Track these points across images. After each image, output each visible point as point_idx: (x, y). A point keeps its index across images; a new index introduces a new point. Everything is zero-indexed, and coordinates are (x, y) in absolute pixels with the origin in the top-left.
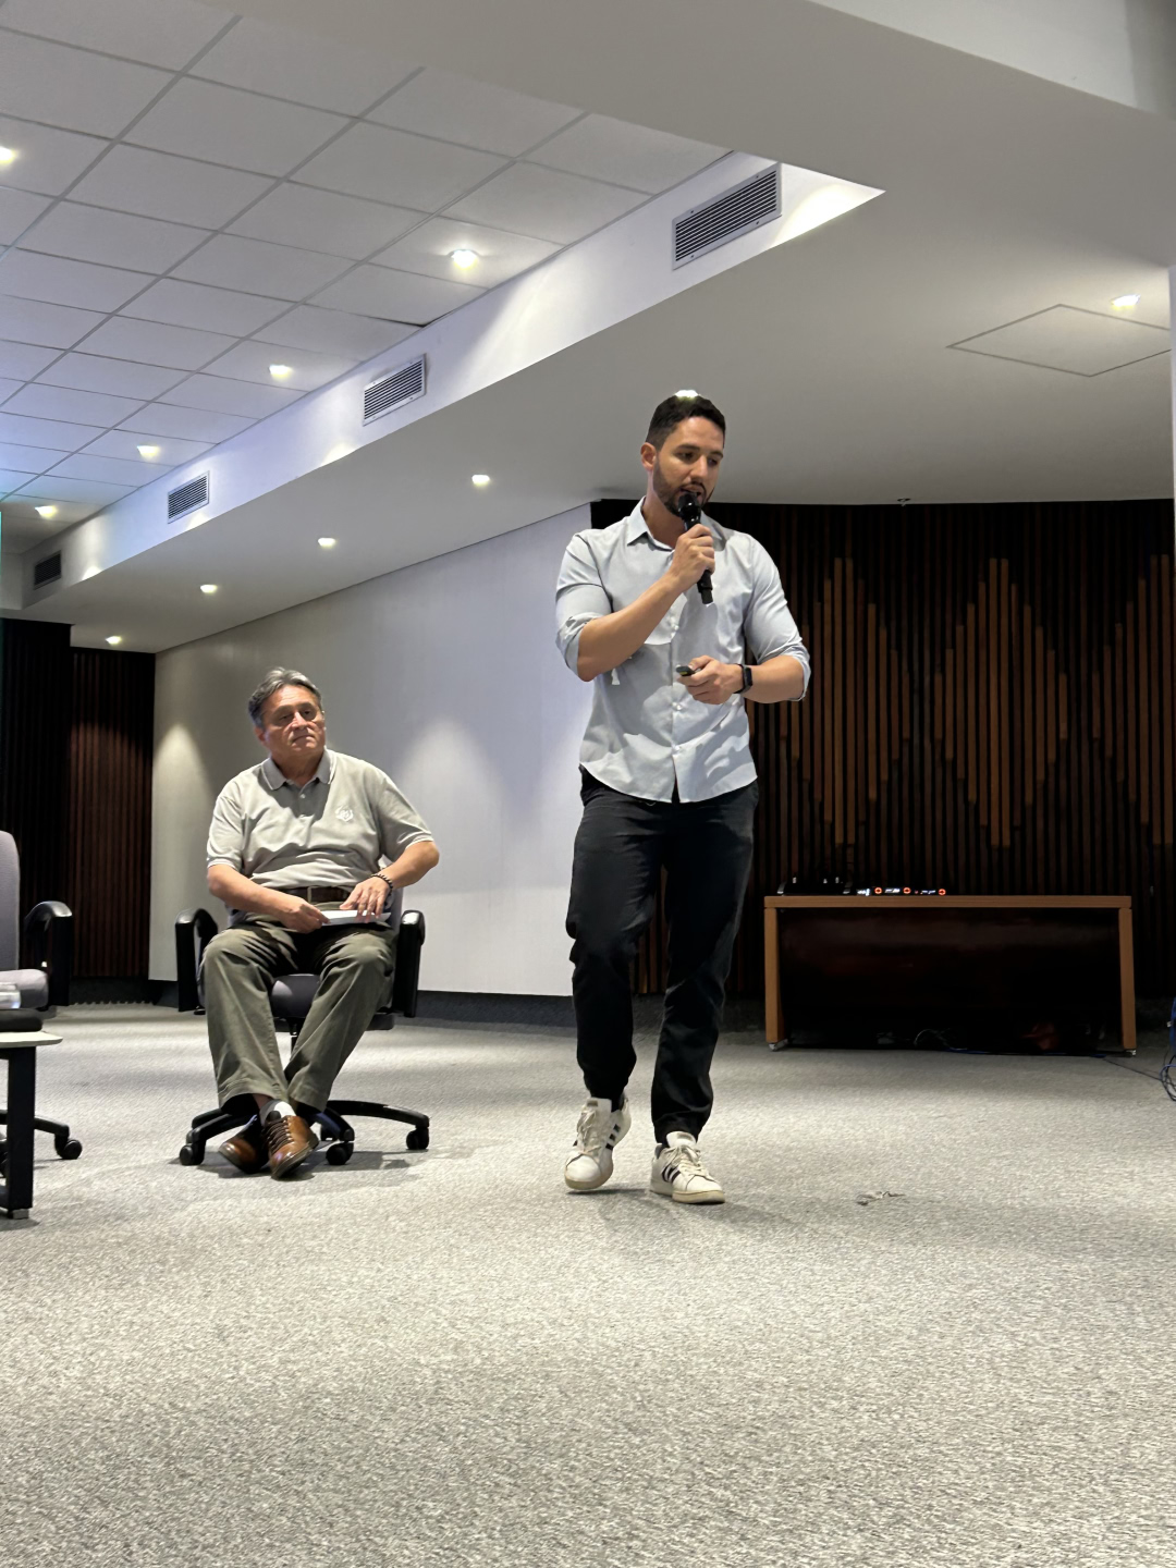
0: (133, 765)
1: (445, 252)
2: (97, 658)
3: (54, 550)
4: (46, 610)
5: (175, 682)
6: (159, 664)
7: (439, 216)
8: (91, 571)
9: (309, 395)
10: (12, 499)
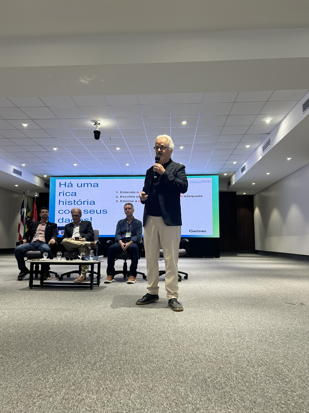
0: (250, 214)
1: (264, 120)
3: (229, 180)
5: (256, 199)
6: (254, 196)
7: (259, 114)
8: (234, 183)
9: (256, 149)
10: (219, 173)
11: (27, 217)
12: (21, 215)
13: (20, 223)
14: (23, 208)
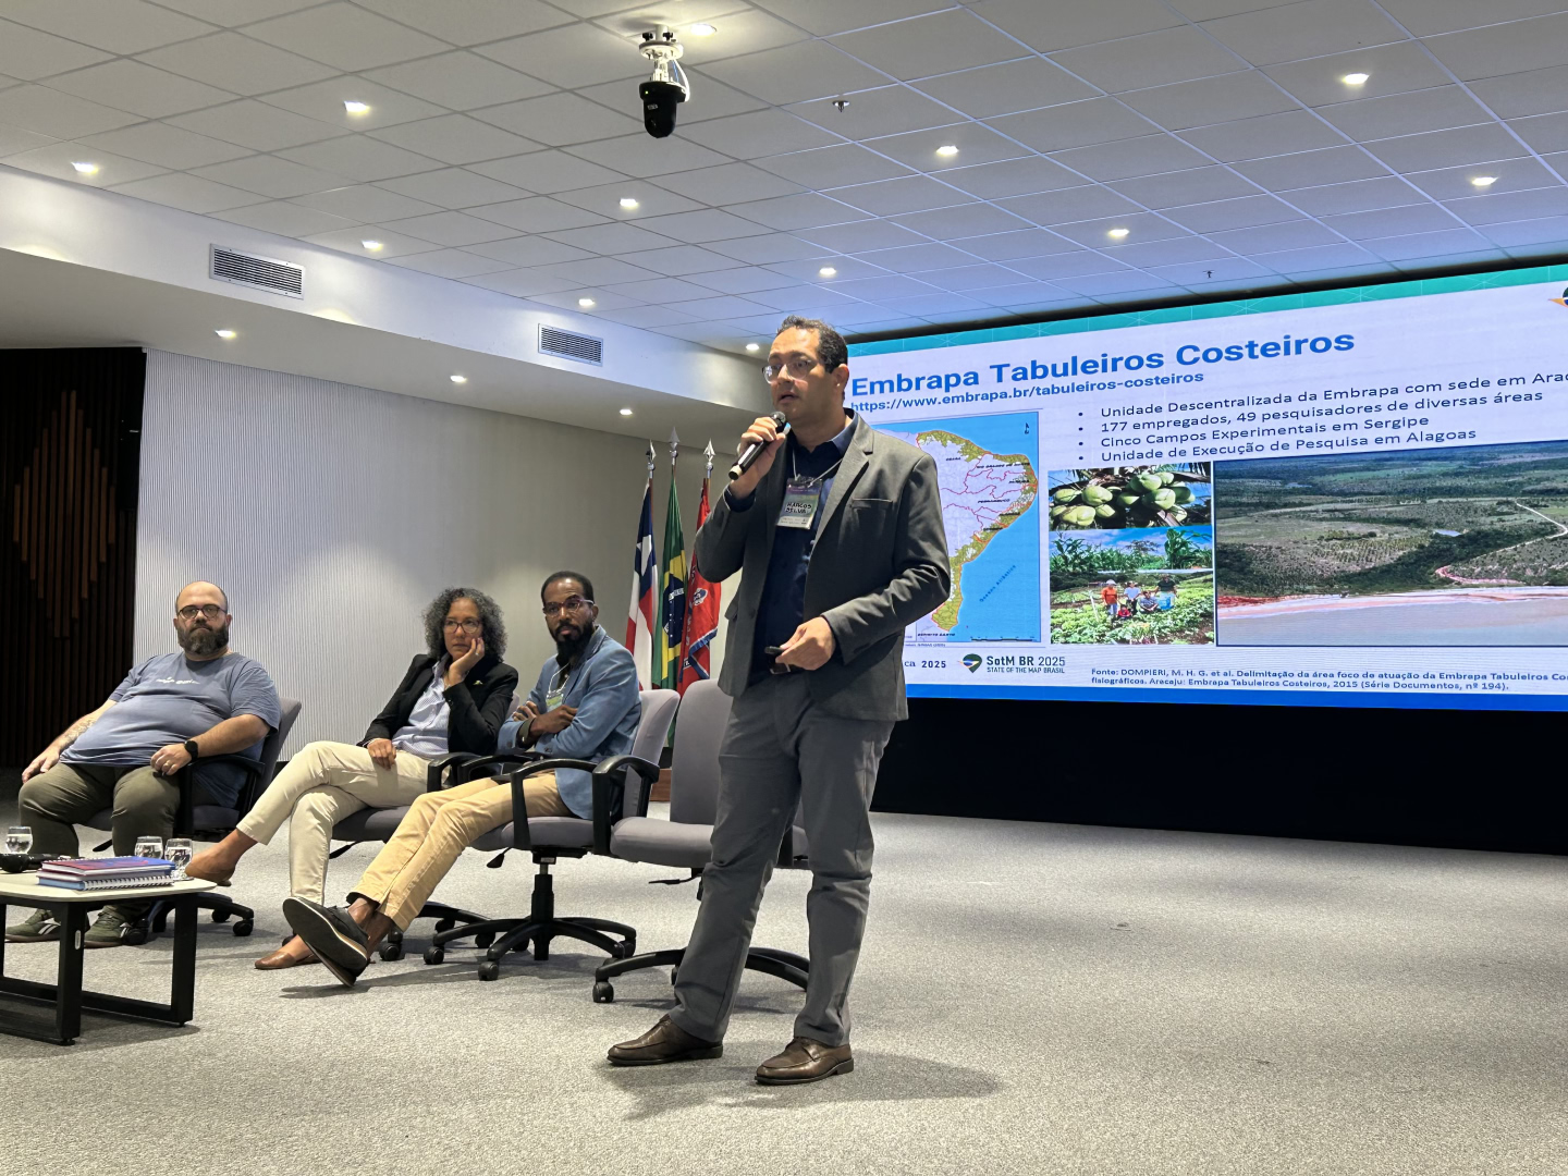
11: (666, 585)
12: (640, 573)
13: (633, 619)
14: (647, 535)
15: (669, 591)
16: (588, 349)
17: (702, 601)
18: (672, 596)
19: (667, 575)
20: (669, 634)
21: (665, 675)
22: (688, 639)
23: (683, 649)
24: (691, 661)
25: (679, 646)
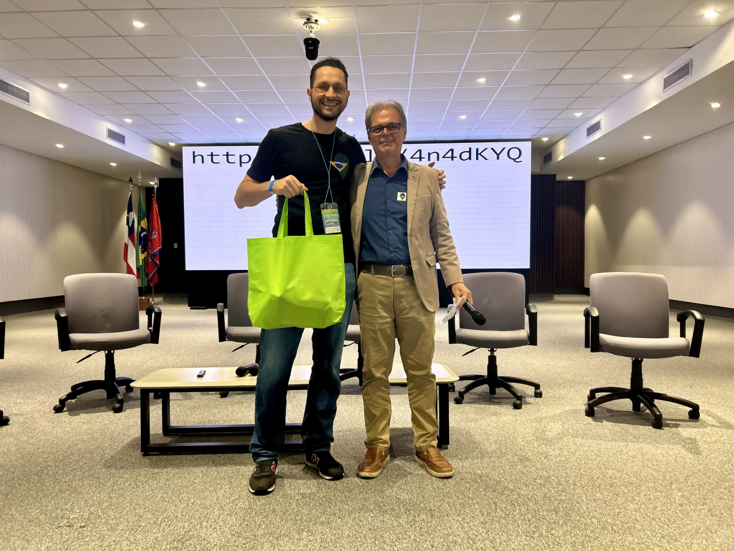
0: (578, 218)
1: (701, 13)
2: (566, 184)
3: (548, 152)
4: (548, 171)
5: (592, 189)
6: (586, 185)
8: (561, 158)
9: (641, 84)
10: (533, 137)
11: (140, 230)
12: (129, 226)
13: (127, 243)
14: (131, 211)
15: (141, 232)
16: (120, 138)
17: (155, 236)
18: (142, 235)
19: (140, 227)
20: (141, 249)
21: (141, 264)
22: (150, 250)
23: (148, 254)
24: (151, 258)
25: (146, 253)
